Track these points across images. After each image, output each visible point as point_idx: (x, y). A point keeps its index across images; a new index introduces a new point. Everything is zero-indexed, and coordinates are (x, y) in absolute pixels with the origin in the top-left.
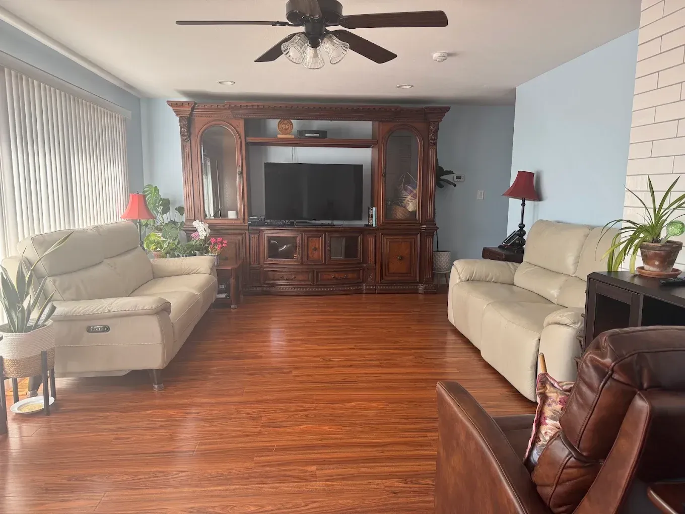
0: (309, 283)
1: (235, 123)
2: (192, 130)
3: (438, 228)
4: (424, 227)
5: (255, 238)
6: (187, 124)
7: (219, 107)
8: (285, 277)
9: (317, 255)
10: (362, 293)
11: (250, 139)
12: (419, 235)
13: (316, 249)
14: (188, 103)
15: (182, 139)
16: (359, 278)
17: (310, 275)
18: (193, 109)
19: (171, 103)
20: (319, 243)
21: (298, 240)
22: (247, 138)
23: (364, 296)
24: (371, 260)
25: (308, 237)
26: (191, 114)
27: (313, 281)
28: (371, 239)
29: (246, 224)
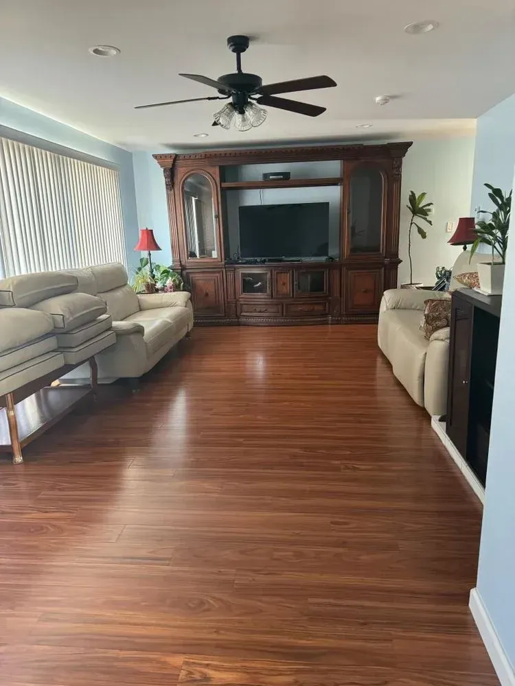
0: (278, 315)
1: (211, 170)
2: (175, 179)
3: (401, 261)
4: (387, 261)
5: (230, 274)
6: (171, 174)
7: (197, 157)
8: (258, 310)
9: (287, 289)
10: (328, 324)
11: (225, 185)
12: (383, 269)
13: (284, 284)
14: (170, 155)
15: (167, 188)
16: (325, 310)
17: (280, 307)
18: (175, 160)
19: (155, 157)
20: (287, 277)
21: (269, 276)
22: (223, 184)
23: (330, 326)
24: (337, 294)
25: (277, 273)
26: (174, 165)
27: (282, 313)
28: (336, 273)
29: (223, 263)
